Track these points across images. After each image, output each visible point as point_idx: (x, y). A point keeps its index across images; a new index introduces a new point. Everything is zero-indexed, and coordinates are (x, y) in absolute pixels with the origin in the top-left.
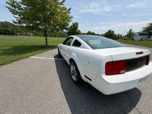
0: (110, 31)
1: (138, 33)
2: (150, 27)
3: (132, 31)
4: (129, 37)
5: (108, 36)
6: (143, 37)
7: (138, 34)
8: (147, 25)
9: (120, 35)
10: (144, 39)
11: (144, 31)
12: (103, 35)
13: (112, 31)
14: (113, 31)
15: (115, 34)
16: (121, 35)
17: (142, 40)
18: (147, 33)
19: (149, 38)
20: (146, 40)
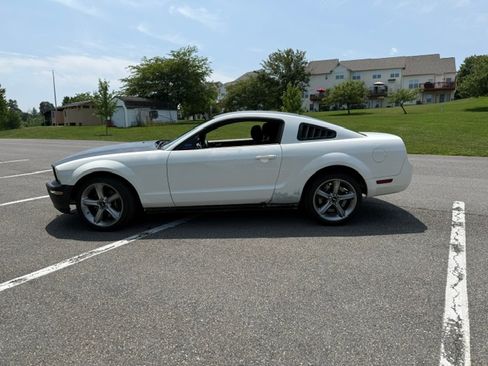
6: (139, 115)
7: (121, 103)
17: (139, 124)
19: (155, 116)
20: (152, 124)
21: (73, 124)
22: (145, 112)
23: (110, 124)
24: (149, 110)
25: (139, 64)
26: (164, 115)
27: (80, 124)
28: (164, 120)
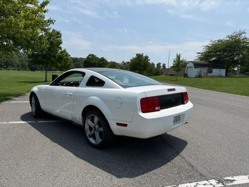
0: (139, 56)
1: (192, 62)
2: (209, 52)
3: (181, 59)
4: (178, 71)
5: (138, 66)
6: (201, 71)
7: (192, 65)
8: (203, 48)
9: (162, 65)
10: (203, 74)
11: (201, 59)
12: (125, 64)
13: (144, 55)
14: (147, 57)
15: (150, 62)
16: (164, 66)
17: (200, 76)
18: (205, 63)
19: (211, 72)
20: (207, 76)
21: (172, 75)
22: (205, 70)
23: (186, 75)
24: (207, 68)
25: (208, 44)
26: (216, 72)
27: (175, 75)
28: (216, 74)
